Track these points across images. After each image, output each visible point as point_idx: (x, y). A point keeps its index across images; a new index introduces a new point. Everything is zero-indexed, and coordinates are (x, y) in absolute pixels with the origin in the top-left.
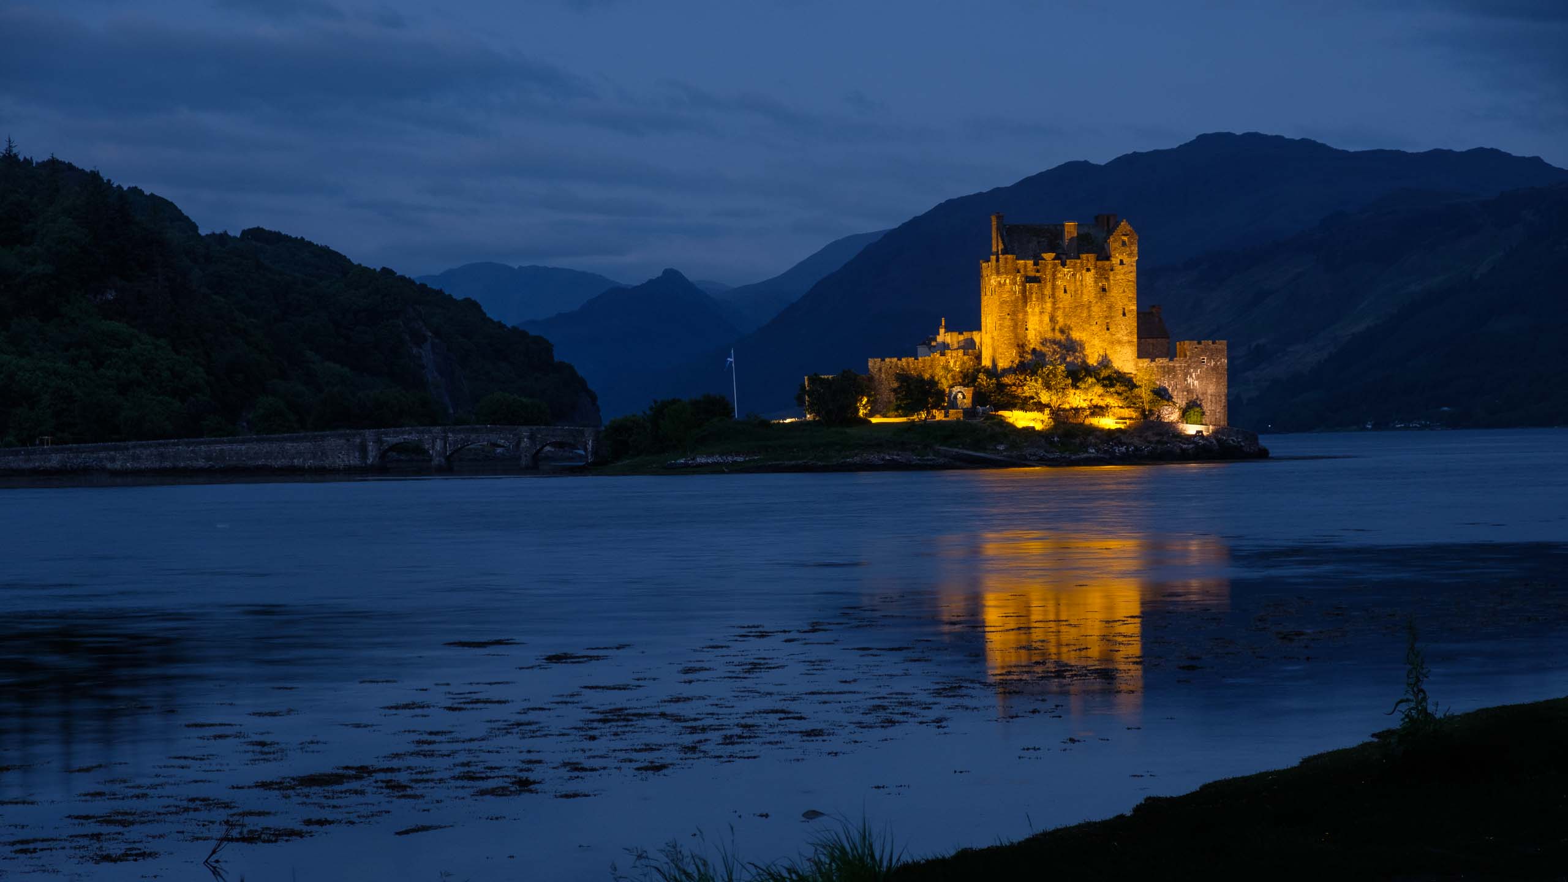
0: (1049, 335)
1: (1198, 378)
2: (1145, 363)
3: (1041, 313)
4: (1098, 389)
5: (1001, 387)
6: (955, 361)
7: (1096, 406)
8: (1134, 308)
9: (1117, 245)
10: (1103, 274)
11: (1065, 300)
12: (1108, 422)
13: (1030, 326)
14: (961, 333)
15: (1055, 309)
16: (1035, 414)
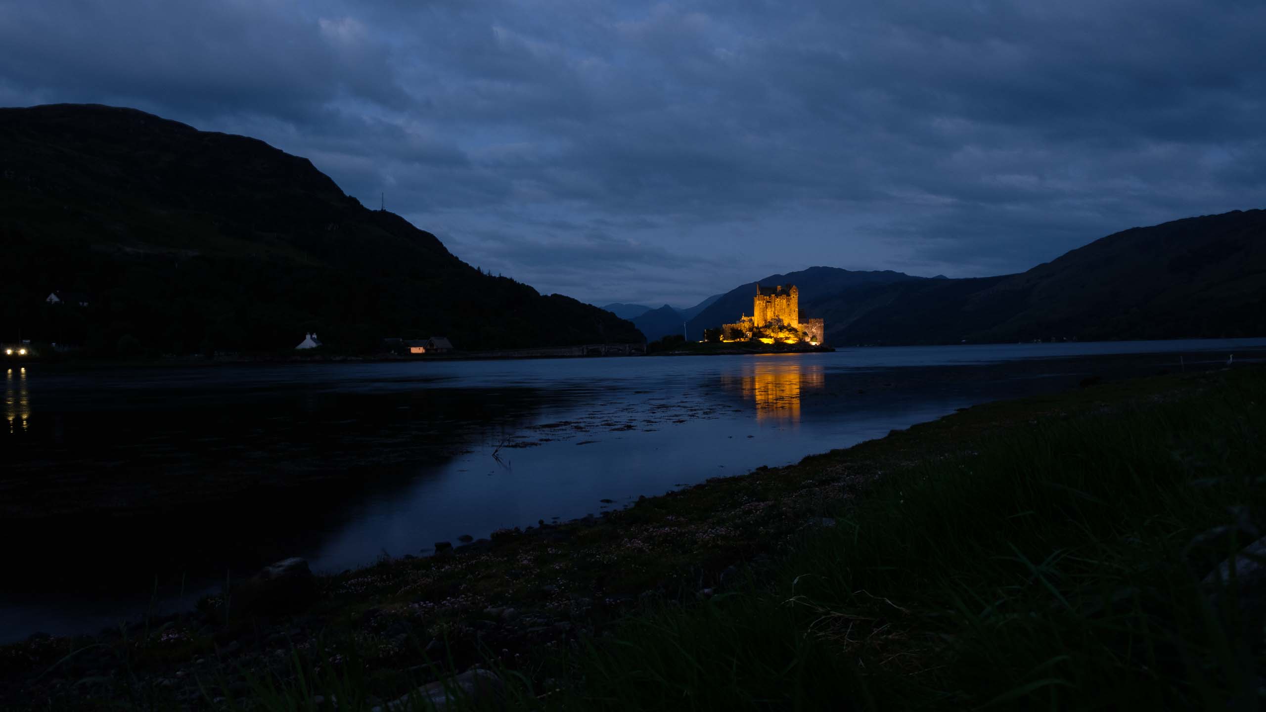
0: (774, 317)
1: (815, 329)
2: (800, 325)
3: (771, 311)
4: (787, 332)
5: (760, 332)
6: (747, 325)
7: (787, 337)
8: (797, 310)
9: (793, 292)
10: (788, 300)
11: (778, 308)
12: (790, 342)
13: (768, 315)
14: (748, 317)
15: (775, 310)
16: (770, 339)
